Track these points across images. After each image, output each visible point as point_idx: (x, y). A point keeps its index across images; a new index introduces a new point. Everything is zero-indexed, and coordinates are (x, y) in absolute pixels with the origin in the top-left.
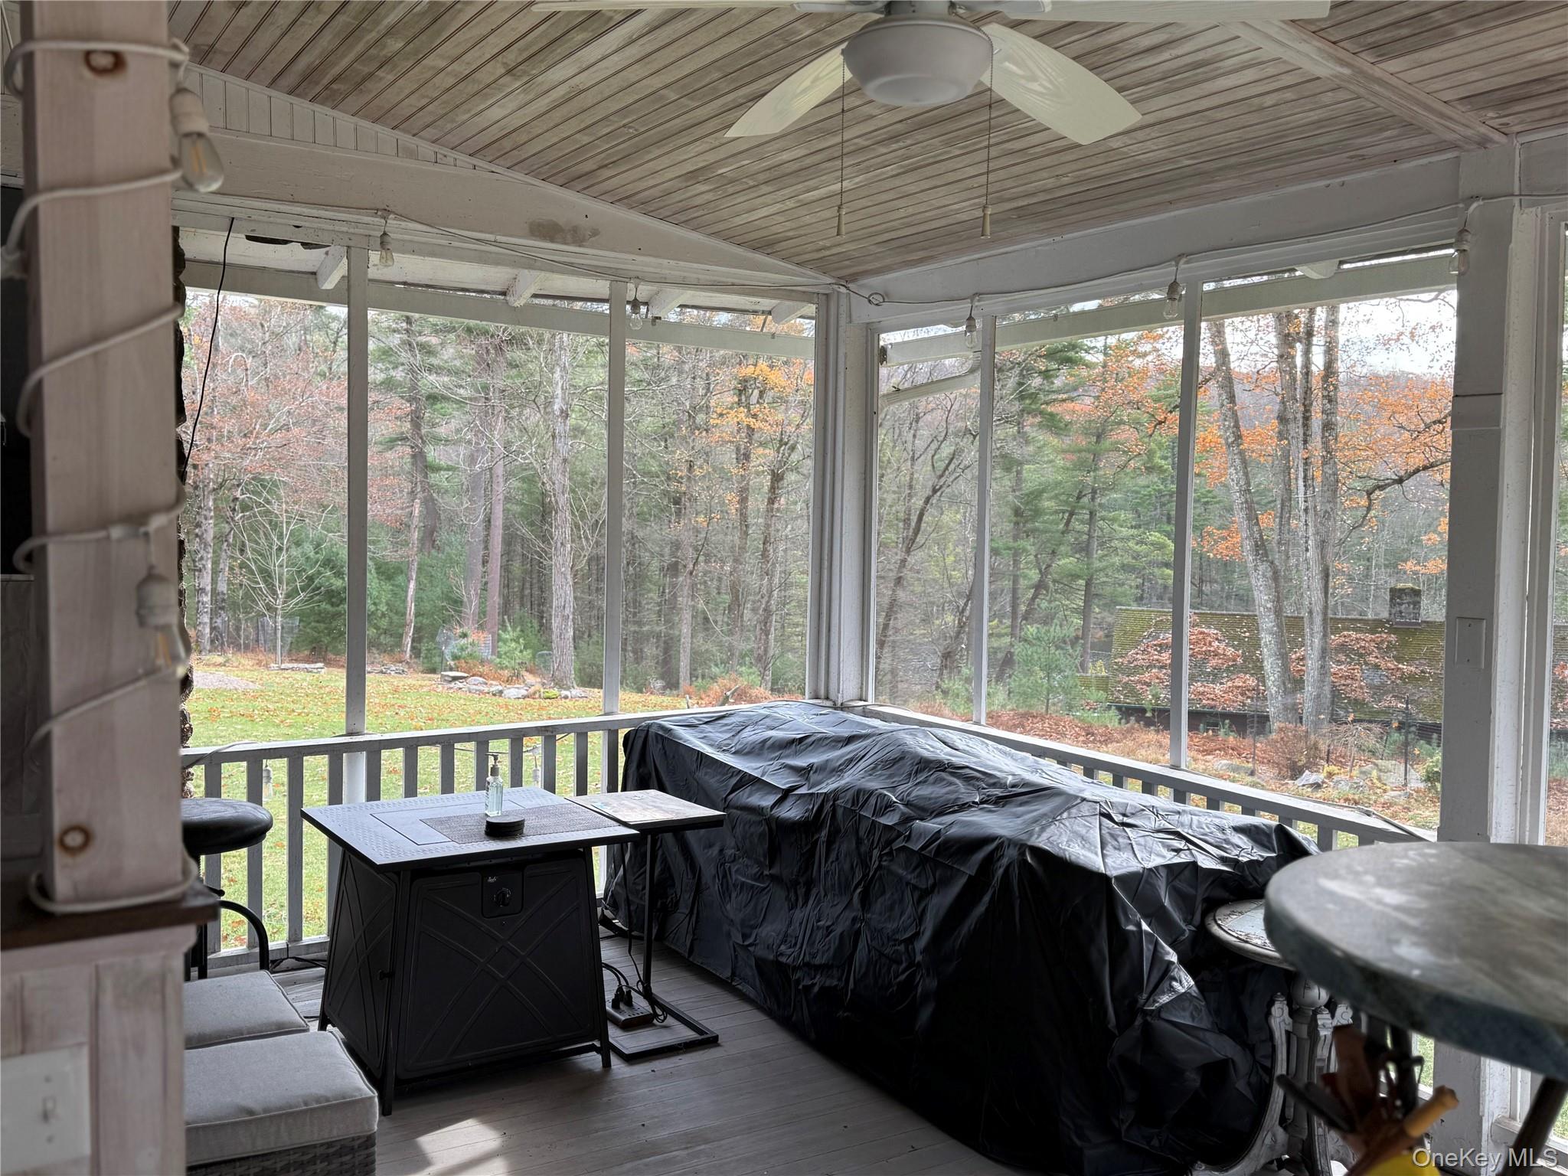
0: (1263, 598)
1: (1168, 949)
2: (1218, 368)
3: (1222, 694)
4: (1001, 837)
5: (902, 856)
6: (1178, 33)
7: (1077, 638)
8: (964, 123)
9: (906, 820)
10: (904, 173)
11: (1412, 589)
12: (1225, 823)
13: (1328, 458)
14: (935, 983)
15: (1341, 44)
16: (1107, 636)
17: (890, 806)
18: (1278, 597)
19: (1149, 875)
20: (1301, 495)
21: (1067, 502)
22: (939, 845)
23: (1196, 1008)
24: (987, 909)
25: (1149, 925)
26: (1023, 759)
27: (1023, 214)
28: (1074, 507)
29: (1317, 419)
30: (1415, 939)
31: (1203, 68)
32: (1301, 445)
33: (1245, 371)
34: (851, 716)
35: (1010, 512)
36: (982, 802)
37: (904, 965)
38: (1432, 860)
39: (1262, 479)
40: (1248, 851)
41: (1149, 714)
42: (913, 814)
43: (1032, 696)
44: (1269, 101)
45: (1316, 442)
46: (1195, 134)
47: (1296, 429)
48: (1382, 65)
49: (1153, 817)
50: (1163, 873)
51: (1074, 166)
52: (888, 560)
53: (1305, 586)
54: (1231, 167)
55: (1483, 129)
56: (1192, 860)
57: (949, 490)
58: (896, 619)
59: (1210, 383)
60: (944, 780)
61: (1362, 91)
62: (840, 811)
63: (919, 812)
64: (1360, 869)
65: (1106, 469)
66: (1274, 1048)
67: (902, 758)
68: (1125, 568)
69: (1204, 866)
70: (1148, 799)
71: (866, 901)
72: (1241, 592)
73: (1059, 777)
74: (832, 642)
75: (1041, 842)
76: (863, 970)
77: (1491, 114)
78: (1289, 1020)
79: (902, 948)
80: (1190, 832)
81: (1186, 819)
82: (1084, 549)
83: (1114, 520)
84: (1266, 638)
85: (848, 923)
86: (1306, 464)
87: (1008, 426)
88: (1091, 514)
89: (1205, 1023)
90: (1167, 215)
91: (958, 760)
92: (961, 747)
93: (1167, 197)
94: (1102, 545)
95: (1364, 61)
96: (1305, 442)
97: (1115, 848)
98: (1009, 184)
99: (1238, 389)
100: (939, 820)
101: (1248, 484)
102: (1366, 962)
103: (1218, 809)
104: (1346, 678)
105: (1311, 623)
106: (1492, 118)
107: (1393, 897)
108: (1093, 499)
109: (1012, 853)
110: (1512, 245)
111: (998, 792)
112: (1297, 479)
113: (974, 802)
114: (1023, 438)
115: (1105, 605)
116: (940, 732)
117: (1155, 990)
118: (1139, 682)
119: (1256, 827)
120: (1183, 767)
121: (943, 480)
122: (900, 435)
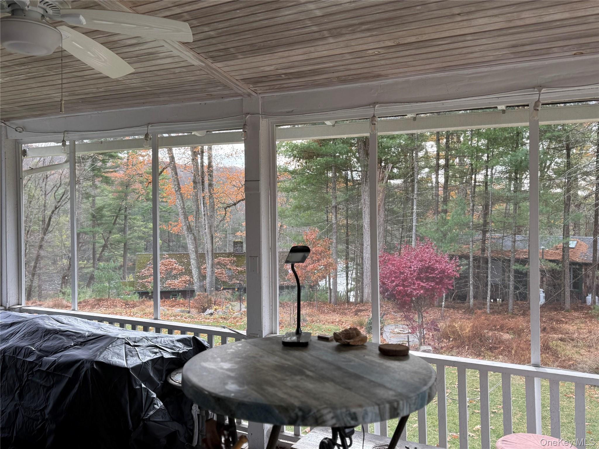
0: (191, 247)
1: (153, 393)
2: (171, 163)
3: (177, 283)
4: (83, 359)
5: (38, 374)
6: (141, 41)
7: (121, 266)
8: (54, 62)
9: (40, 358)
10: (28, 79)
11: (240, 242)
12: (174, 339)
13: (211, 197)
14: (54, 426)
15: (200, 54)
16: (134, 265)
17: (32, 353)
18: (196, 247)
19: (145, 365)
20: (202, 209)
21: (115, 213)
22: (55, 367)
23: (164, 413)
24: (77, 390)
25: (145, 385)
26: (93, 324)
27: (85, 101)
28: (118, 214)
29: (206, 183)
30: (232, 381)
31: (151, 55)
32: (201, 191)
33: (181, 164)
34: (13, 313)
35: (90, 216)
36: (74, 345)
37: (40, 421)
38: (240, 348)
39: (189, 203)
40: (182, 348)
41: (150, 294)
42: (43, 354)
43: (103, 292)
44: (177, 71)
45: (206, 190)
46: (151, 79)
47: (200, 186)
48: (215, 64)
49: (146, 341)
50: (150, 363)
51: (104, 85)
52: (35, 238)
53: (205, 242)
54: (166, 93)
55: (249, 91)
56: (161, 355)
57: (62, 208)
58: (40, 263)
59: (168, 168)
60: (57, 337)
61: (209, 72)
62: (7, 358)
63: (46, 353)
64: (216, 356)
65: (130, 199)
66: (193, 422)
67: (37, 331)
68: (140, 238)
69: (166, 357)
70: (146, 334)
71: (21, 396)
72: (184, 245)
73: (109, 329)
74: (3, 280)
75: (101, 359)
76: (21, 426)
77: (251, 86)
78: (198, 410)
79: (39, 414)
80: (161, 345)
81: (159, 340)
82: (123, 230)
83: (134, 219)
84: (193, 262)
85: (13, 407)
86: (203, 198)
87: (88, 181)
88: (126, 217)
89: (168, 418)
90: (143, 108)
91: (64, 328)
92: (65, 322)
93: (142, 101)
94: (130, 229)
95: (209, 62)
96: (203, 190)
97: (131, 356)
98: (77, 89)
99: (178, 171)
100: (55, 355)
101: (184, 205)
102: (215, 394)
103: (172, 334)
104: (220, 274)
105: (208, 255)
106: (252, 87)
107: (227, 366)
108: (126, 211)
109: (88, 365)
110: (260, 131)
111: (81, 340)
112: (201, 204)
113: (71, 346)
114: (95, 187)
115: (132, 252)
116: (55, 317)
117: (148, 410)
118: (146, 282)
119: (185, 339)
120: (159, 318)
121: (60, 203)
122: (38, 184)
